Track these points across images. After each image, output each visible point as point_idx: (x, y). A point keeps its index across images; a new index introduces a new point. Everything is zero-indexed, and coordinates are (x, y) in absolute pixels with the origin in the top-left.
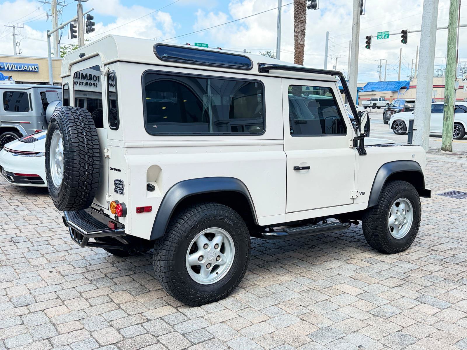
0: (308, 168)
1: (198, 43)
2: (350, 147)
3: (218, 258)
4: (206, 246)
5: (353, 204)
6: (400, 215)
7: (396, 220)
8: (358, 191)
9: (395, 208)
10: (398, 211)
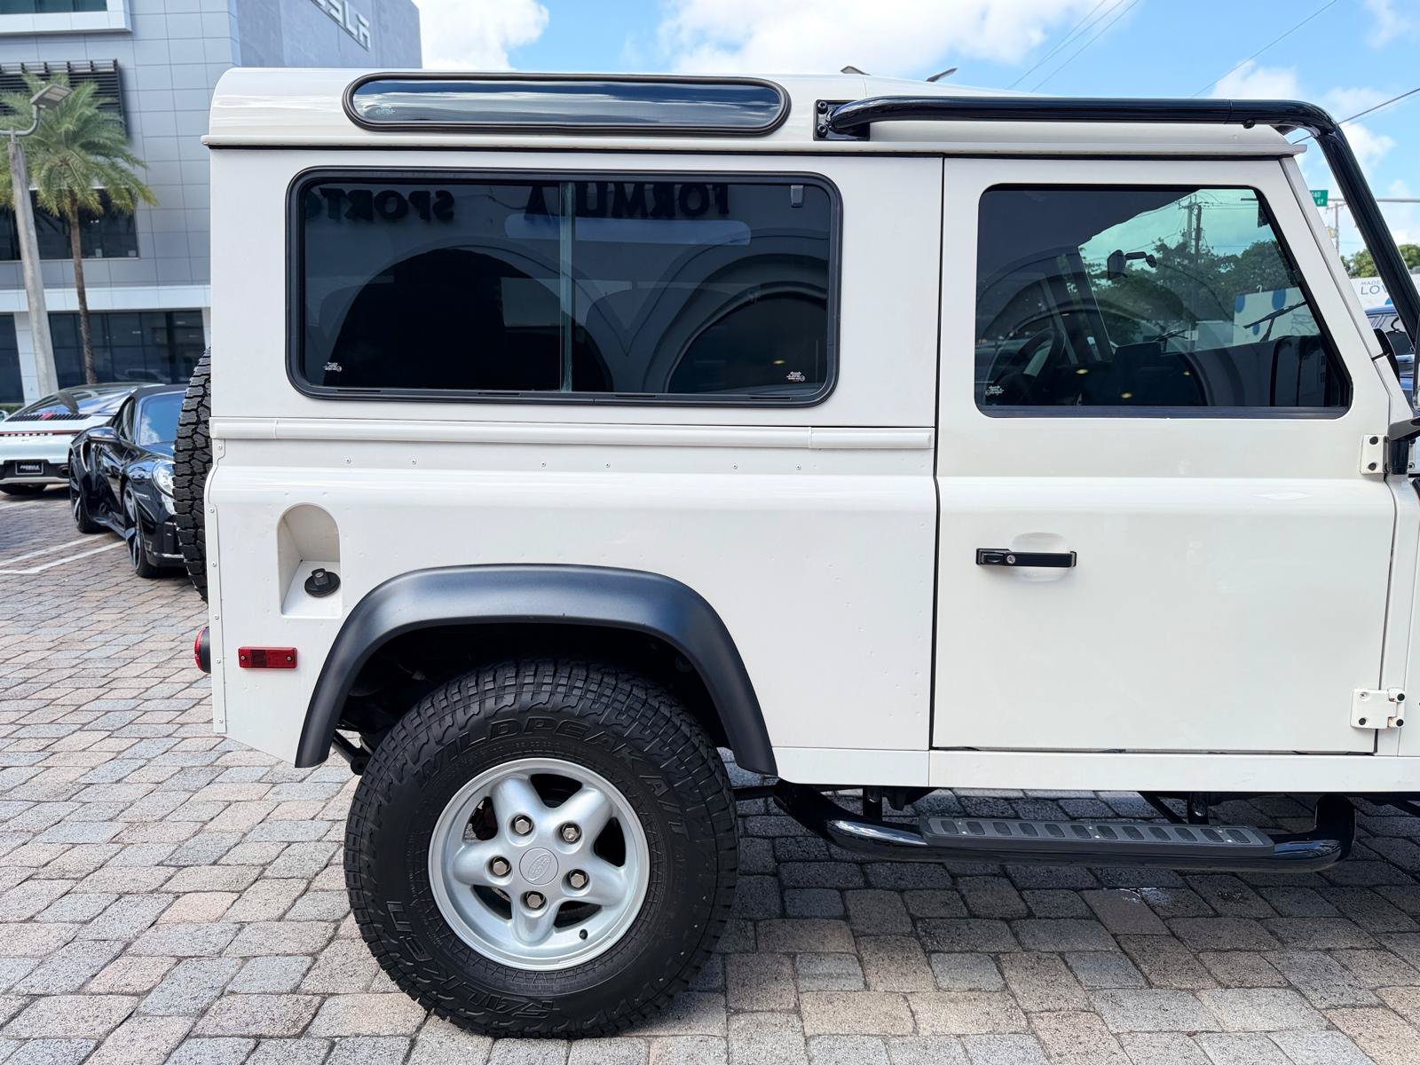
0: (1065, 561)
2: (1366, 475)
3: (577, 880)
4: (523, 824)
5: (1372, 754)
8: (1401, 697)
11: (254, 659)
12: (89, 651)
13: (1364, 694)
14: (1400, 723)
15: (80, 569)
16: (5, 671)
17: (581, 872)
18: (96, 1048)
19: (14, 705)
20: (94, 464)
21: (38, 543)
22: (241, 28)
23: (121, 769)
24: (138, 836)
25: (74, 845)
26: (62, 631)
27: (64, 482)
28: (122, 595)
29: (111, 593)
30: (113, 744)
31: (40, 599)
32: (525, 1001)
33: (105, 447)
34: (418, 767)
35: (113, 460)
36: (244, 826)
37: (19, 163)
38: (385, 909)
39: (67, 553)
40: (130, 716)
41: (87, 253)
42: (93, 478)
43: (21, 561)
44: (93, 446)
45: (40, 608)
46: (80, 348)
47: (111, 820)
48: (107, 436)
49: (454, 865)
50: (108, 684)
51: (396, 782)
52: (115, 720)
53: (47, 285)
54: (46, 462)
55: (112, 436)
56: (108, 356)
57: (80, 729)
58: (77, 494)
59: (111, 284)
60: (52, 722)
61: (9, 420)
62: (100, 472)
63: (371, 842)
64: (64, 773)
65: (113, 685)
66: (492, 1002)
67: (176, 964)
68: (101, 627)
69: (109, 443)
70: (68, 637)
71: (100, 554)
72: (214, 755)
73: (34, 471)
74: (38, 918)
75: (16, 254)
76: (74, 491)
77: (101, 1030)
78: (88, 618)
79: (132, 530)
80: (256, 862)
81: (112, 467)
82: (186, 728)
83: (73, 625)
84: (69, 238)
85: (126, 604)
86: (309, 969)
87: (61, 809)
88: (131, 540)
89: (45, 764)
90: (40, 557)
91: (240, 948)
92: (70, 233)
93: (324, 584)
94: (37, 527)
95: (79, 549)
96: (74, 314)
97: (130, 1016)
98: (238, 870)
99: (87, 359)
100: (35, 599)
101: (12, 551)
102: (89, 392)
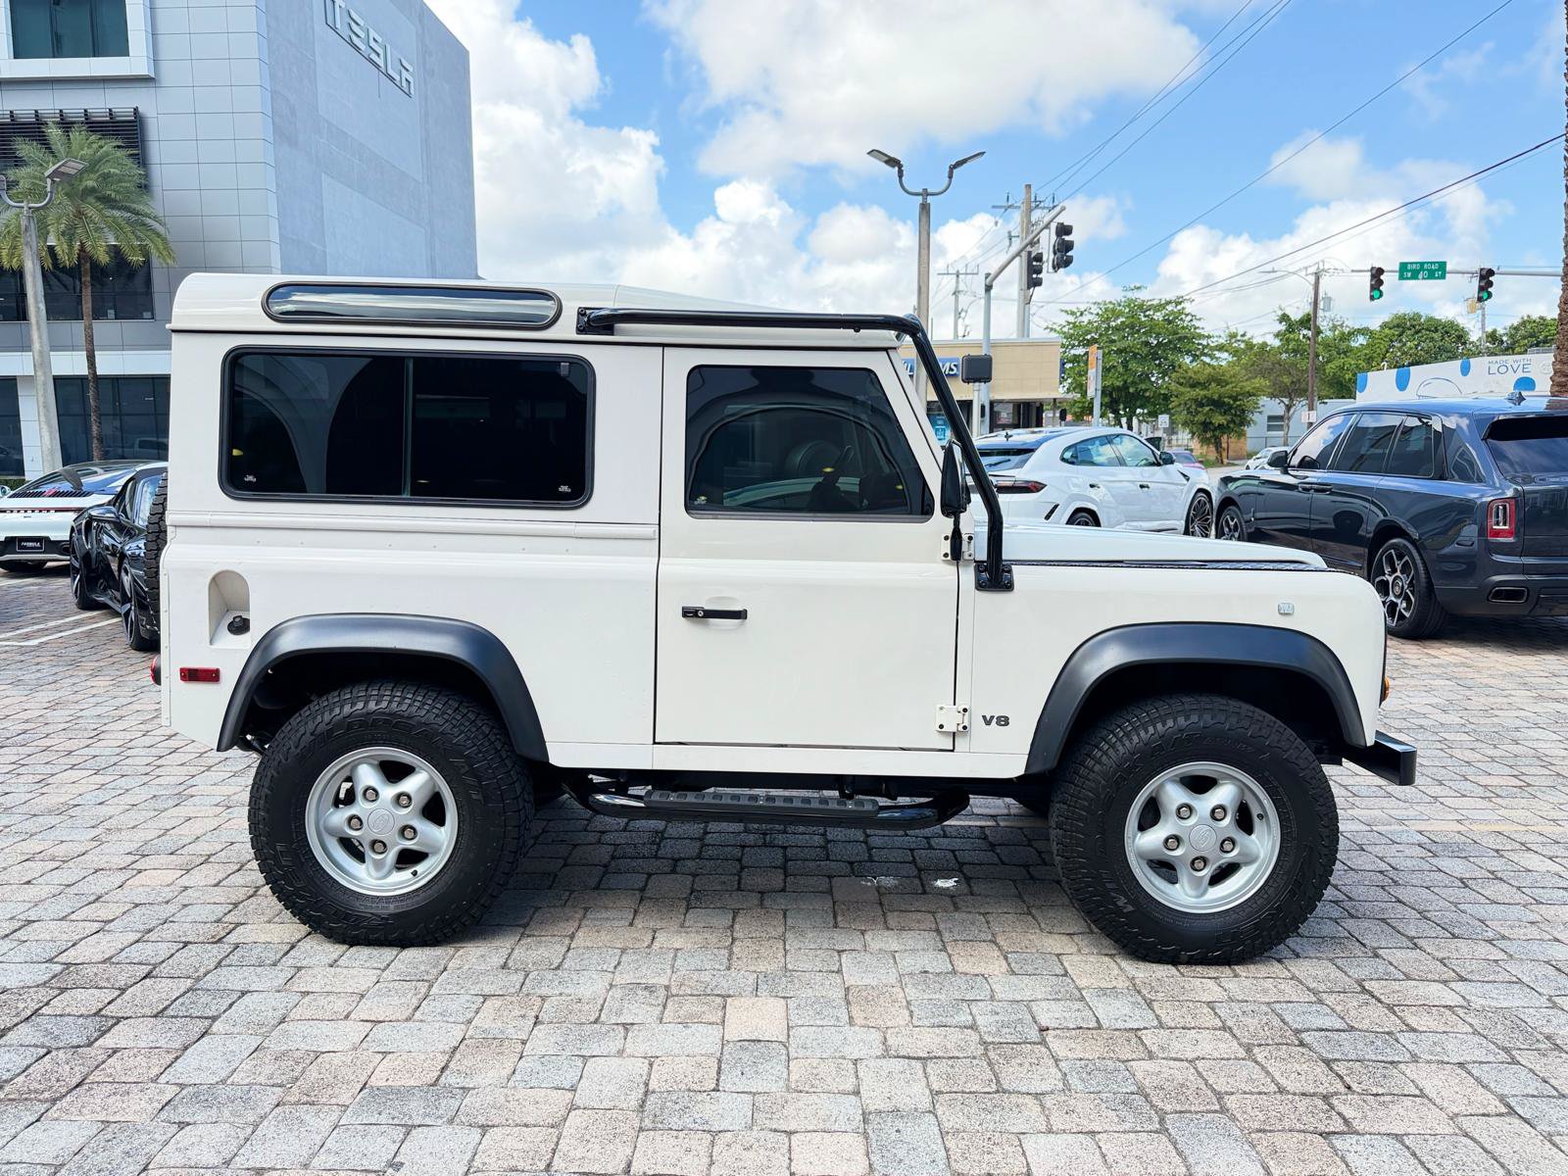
0: (739, 615)
1: (1412, 263)
2: (943, 561)
3: (408, 833)
4: (372, 793)
5: (952, 751)
6: (1195, 825)
7: (1177, 839)
8: (965, 710)
9: (1174, 795)
10: (1190, 808)
11: (191, 675)
12: (82, 710)
13: (941, 709)
14: (965, 728)
15: (77, 642)
16: (6, 724)
17: (412, 827)
18: (73, 945)
19: (14, 750)
20: (95, 543)
21: (38, 618)
22: (273, 77)
23: (102, 796)
24: (114, 837)
25: (62, 842)
26: (58, 694)
27: (63, 560)
28: (115, 665)
29: (106, 663)
30: (99, 779)
31: (39, 667)
32: (370, 915)
33: (107, 525)
34: (298, 751)
35: (112, 538)
36: (199, 833)
37: (30, 235)
38: (274, 849)
39: (66, 628)
40: (115, 759)
41: (98, 314)
42: (94, 556)
43: (20, 634)
44: (95, 524)
45: (39, 675)
46: (86, 416)
47: (93, 827)
48: (108, 515)
49: (325, 821)
50: (98, 735)
51: (283, 761)
52: (102, 762)
53: (54, 348)
54: (47, 539)
55: (112, 515)
56: (117, 423)
57: (71, 768)
58: (77, 571)
59: (123, 347)
60: (46, 763)
61: (10, 497)
62: (99, 550)
63: (266, 802)
64: (54, 799)
65: (101, 736)
66: (347, 916)
67: (134, 907)
68: (94, 691)
69: (109, 522)
70: (64, 698)
71: (98, 629)
72: (183, 787)
73: (34, 548)
74: (34, 882)
75: (21, 314)
76: (74, 568)
77: (77, 937)
78: (82, 684)
79: (128, 606)
80: (204, 853)
81: (113, 545)
82: (161, 769)
83: (69, 689)
84: (80, 297)
85: (119, 673)
86: (230, 911)
87: (53, 820)
88: (127, 614)
89: (41, 791)
90: (38, 631)
91: (183, 899)
92: (81, 292)
93: (240, 627)
94: (37, 603)
95: (77, 624)
96: (82, 379)
97: (98, 932)
98: (188, 858)
99: (95, 428)
100: (34, 667)
101: (12, 625)
102: (95, 469)
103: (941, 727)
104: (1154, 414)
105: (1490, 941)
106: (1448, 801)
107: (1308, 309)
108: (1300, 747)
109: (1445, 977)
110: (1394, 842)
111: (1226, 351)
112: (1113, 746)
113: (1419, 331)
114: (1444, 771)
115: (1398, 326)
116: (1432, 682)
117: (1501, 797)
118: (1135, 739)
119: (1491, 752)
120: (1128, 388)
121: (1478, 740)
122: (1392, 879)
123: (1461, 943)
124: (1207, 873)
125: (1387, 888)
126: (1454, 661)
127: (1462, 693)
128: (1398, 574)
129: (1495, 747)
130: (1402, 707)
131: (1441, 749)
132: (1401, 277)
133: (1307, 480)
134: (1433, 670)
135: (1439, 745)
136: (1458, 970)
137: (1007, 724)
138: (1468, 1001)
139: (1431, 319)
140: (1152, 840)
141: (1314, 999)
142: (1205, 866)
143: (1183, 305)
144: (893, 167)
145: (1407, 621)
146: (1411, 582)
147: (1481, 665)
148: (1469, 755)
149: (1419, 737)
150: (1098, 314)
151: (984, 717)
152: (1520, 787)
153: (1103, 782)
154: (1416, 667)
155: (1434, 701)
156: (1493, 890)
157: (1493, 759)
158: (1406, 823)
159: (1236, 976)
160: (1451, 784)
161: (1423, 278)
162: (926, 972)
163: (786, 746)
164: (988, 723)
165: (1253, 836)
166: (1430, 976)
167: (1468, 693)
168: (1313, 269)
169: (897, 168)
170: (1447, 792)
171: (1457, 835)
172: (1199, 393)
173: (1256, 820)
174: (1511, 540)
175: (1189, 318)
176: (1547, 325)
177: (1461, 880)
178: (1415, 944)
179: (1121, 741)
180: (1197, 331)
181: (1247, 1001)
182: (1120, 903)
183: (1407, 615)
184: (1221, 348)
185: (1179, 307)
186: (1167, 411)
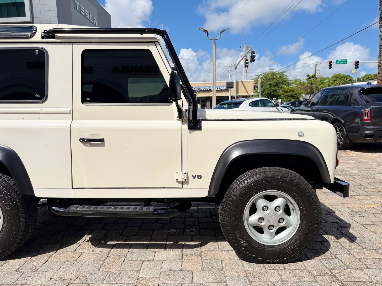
1: (339, 60)
2: (177, 119)
5: (182, 188)
6: (269, 213)
7: (263, 219)
8: (185, 173)
9: (261, 203)
10: (267, 207)
13: (177, 173)
14: (185, 180)
103: (177, 180)
104: (277, 99)
105: (376, 250)
106: (356, 197)
107: (314, 73)
108: (307, 184)
109: (361, 267)
110: (340, 211)
111: (295, 84)
112: (238, 185)
113: (341, 78)
114: (354, 187)
115: (336, 77)
116: (348, 161)
117: (372, 195)
118: (246, 182)
119: (367, 181)
120: (271, 93)
121: (363, 177)
122: (340, 225)
123: (366, 251)
124: (274, 230)
125: (339, 229)
126: (354, 155)
127: (357, 164)
128: (338, 132)
129: (368, 179)
130: (341, 169)
131: (353, 181)
132: (336, 63)
133: (313, 109)
134: (349, 158)
135: (352, 179)
136: (366, 263)
137: (201, 178)
138: (371, 279)
139: (344, 75)
140: (254, 219)
141: (313, 279)
142: (273, 227)
143: (284, 73)
144: (206, 32)
145: (340, 145)
146: (342, 134)
147: (362, 156)
148: (361, 182)
149: (346, 177)
150: (264, 76)
151: (193, 176)
152: (377, 192)
153: (235, 198)
154: (344, 157)
155: (350, 166)
156: (374, 229)
157: (368, 183)
158: (343, 204)
159: (285, 269)
160: (356, 191)
161: (342, 64)
162: (171, 270)
163: (122, 188)
164: (194, 178)
165: (291, 217)
166: (356, 267)
167: (359, 164)
168: (315, 64)
169: (207, 33)
170: (355, 194)
171: (360, 209)
172: (288, 94)
173: (291, 211)
174: (369, 121)
175: (285, 76)
176: (371, 76)
177: (363, 225)
178: (349, 252)
179: (241, 183)
180: (288, 79)
181: (288, 281)
182: (242, 242)
183: (341, 143)
184: (293, 83)
185: (283, 74)
186: (281, 98)
